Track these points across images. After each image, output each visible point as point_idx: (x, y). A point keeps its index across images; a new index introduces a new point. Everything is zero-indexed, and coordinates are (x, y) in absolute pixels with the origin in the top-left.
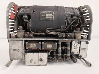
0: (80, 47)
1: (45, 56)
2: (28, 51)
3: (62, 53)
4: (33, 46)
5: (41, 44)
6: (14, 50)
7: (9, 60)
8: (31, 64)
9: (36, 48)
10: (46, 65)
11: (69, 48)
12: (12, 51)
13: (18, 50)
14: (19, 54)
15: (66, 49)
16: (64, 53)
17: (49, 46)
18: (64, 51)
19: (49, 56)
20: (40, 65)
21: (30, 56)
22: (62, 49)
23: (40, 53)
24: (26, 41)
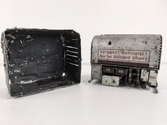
0: (149, 75)
1: (117, 79)
2: (104, 73)
3: (132, 78)
4: (108, 70)
5: (115, 69)
6: (95, 72)
7: (90, 78)
8: (106, 84)
9: (110, 72)
10: (118, 86)
11: (139, 75)
12: (93, 72)
13: (97, 72)
14: (98, 75)
15: (136, 76)
16: (134, 79)
17: (121, 71)
18: (134, 77)
19: (120, 80)
20: (113, 86)
21: (106, 78)
22: (132, 75)
23: (113, 77)
24: (103, 66)
